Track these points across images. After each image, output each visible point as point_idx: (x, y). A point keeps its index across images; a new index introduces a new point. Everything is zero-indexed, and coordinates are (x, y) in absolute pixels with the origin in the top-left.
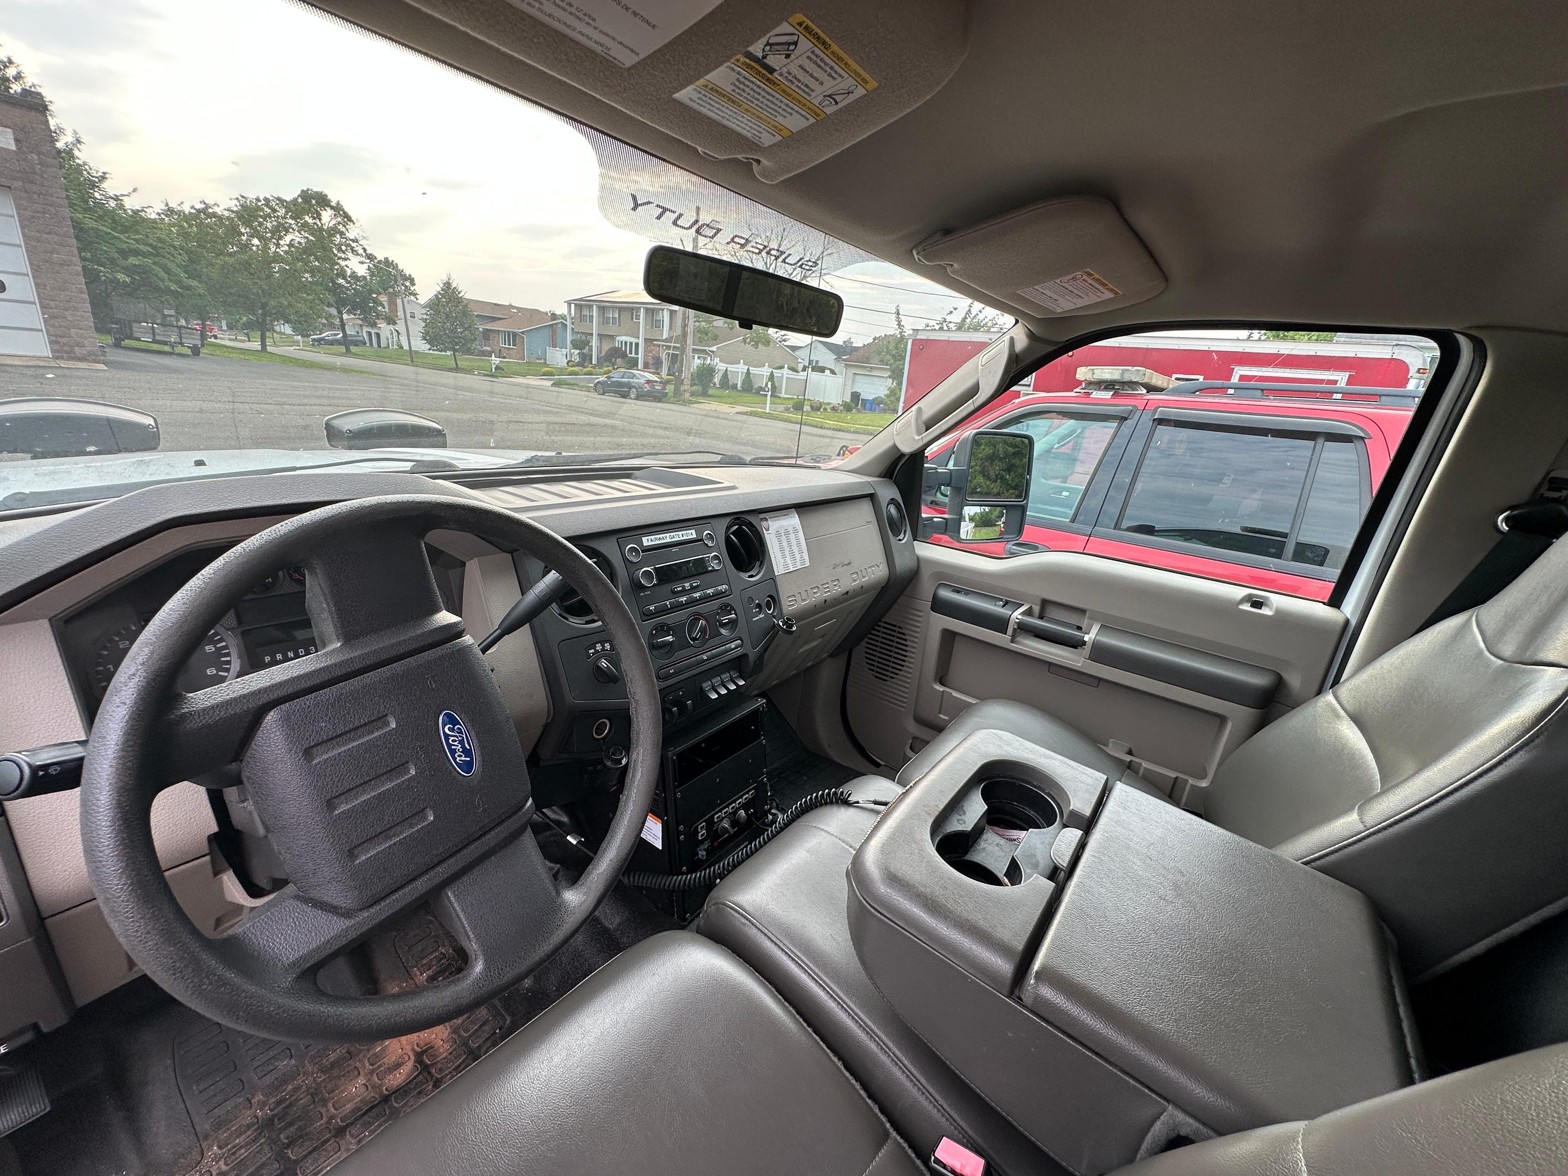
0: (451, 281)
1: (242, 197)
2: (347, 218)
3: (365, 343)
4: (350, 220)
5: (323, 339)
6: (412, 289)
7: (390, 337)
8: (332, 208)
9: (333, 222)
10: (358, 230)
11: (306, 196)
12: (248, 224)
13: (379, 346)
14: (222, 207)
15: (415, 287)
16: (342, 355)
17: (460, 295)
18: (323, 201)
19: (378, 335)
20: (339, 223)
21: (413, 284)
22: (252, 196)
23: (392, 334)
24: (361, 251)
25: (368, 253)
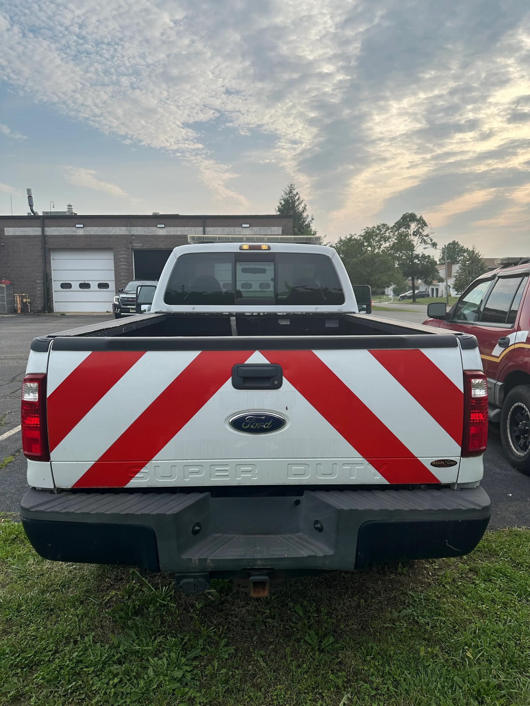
0: (475, 250)
1: (367, 228)
2: (425, 224)
3: (428, 295)
4: (426, 225)
5: (406, 296)
8: (417, 220)
9: (417, 228)
10: (429, 230)
11: (404, 217)
12: (368, 241)
13: (437, 296)
14: (358, 234)
16: (411, 303)
17: (480, 258)
18: (412, 217)
19: (437, 290)
20: (419, 228)
22: (371, 226)
23: (446, 288)
24: (429, 241)
25: (433, 242)
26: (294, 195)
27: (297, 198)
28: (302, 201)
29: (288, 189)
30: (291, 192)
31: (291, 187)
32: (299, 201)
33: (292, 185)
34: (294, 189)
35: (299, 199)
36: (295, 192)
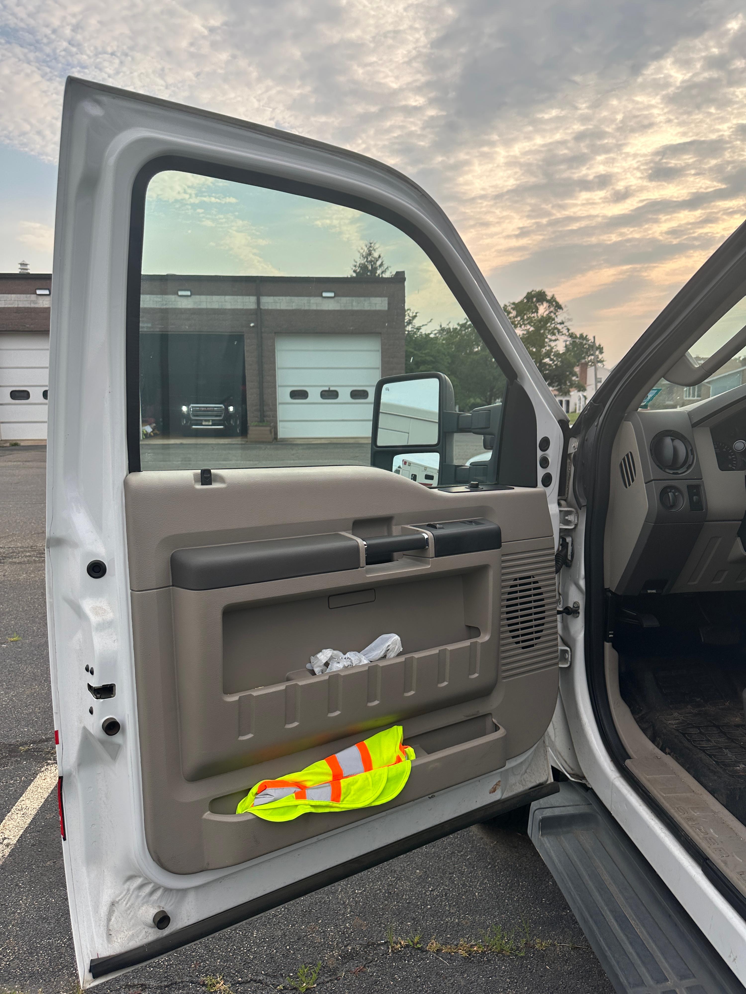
2: (559, 307)
6: (600, 356)
7: (578, 402)
8: (548, 301)
9: (547, 312)
10: (565, 315)
11: (529, 296)
15: (603, 355)
18: (541, 297)
19: (568, 402)
20: (551, 312)
21: (601, 352)
23: (580, 399)
24: (565, 331)
25: (570, 332)
26: (375, 258)
27: (379, 263)
28: (387, 268)
29: (366, 249)
30: (370, 254)
31: (371, 247)
32: (383, 269)
33: (371, 244)
34: (375, 250)
35: (381, 265)
36: (376, 255)
